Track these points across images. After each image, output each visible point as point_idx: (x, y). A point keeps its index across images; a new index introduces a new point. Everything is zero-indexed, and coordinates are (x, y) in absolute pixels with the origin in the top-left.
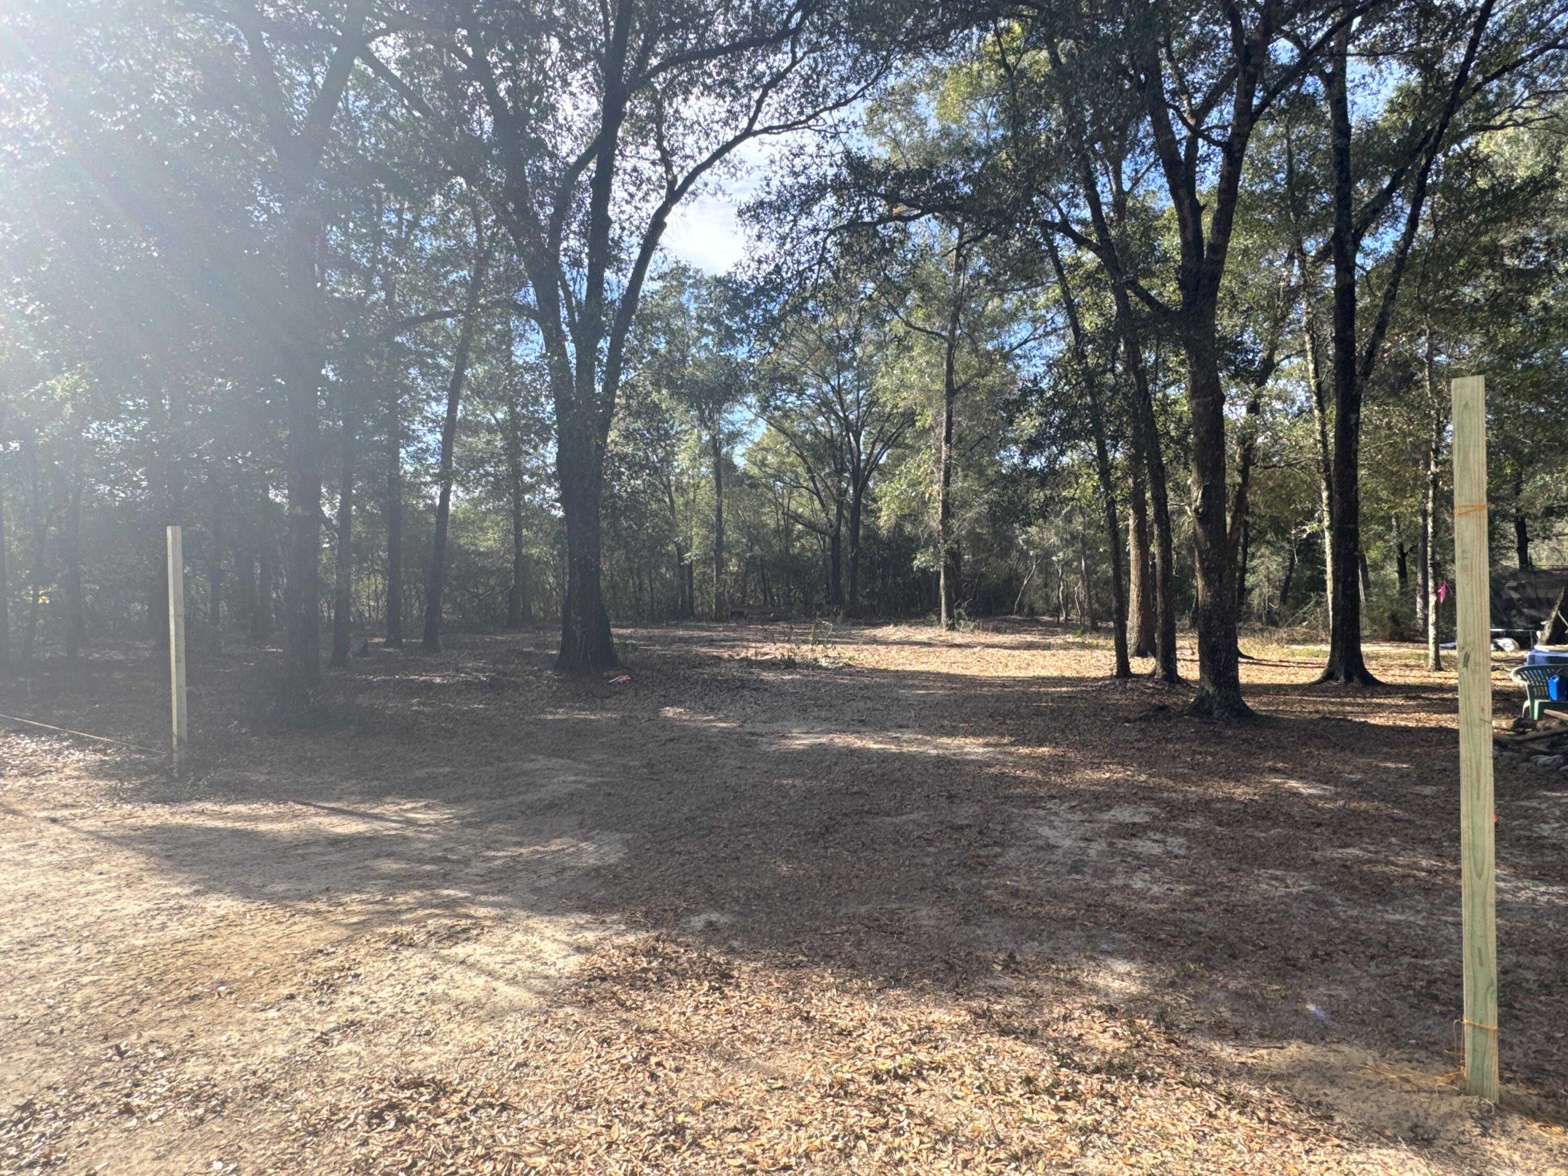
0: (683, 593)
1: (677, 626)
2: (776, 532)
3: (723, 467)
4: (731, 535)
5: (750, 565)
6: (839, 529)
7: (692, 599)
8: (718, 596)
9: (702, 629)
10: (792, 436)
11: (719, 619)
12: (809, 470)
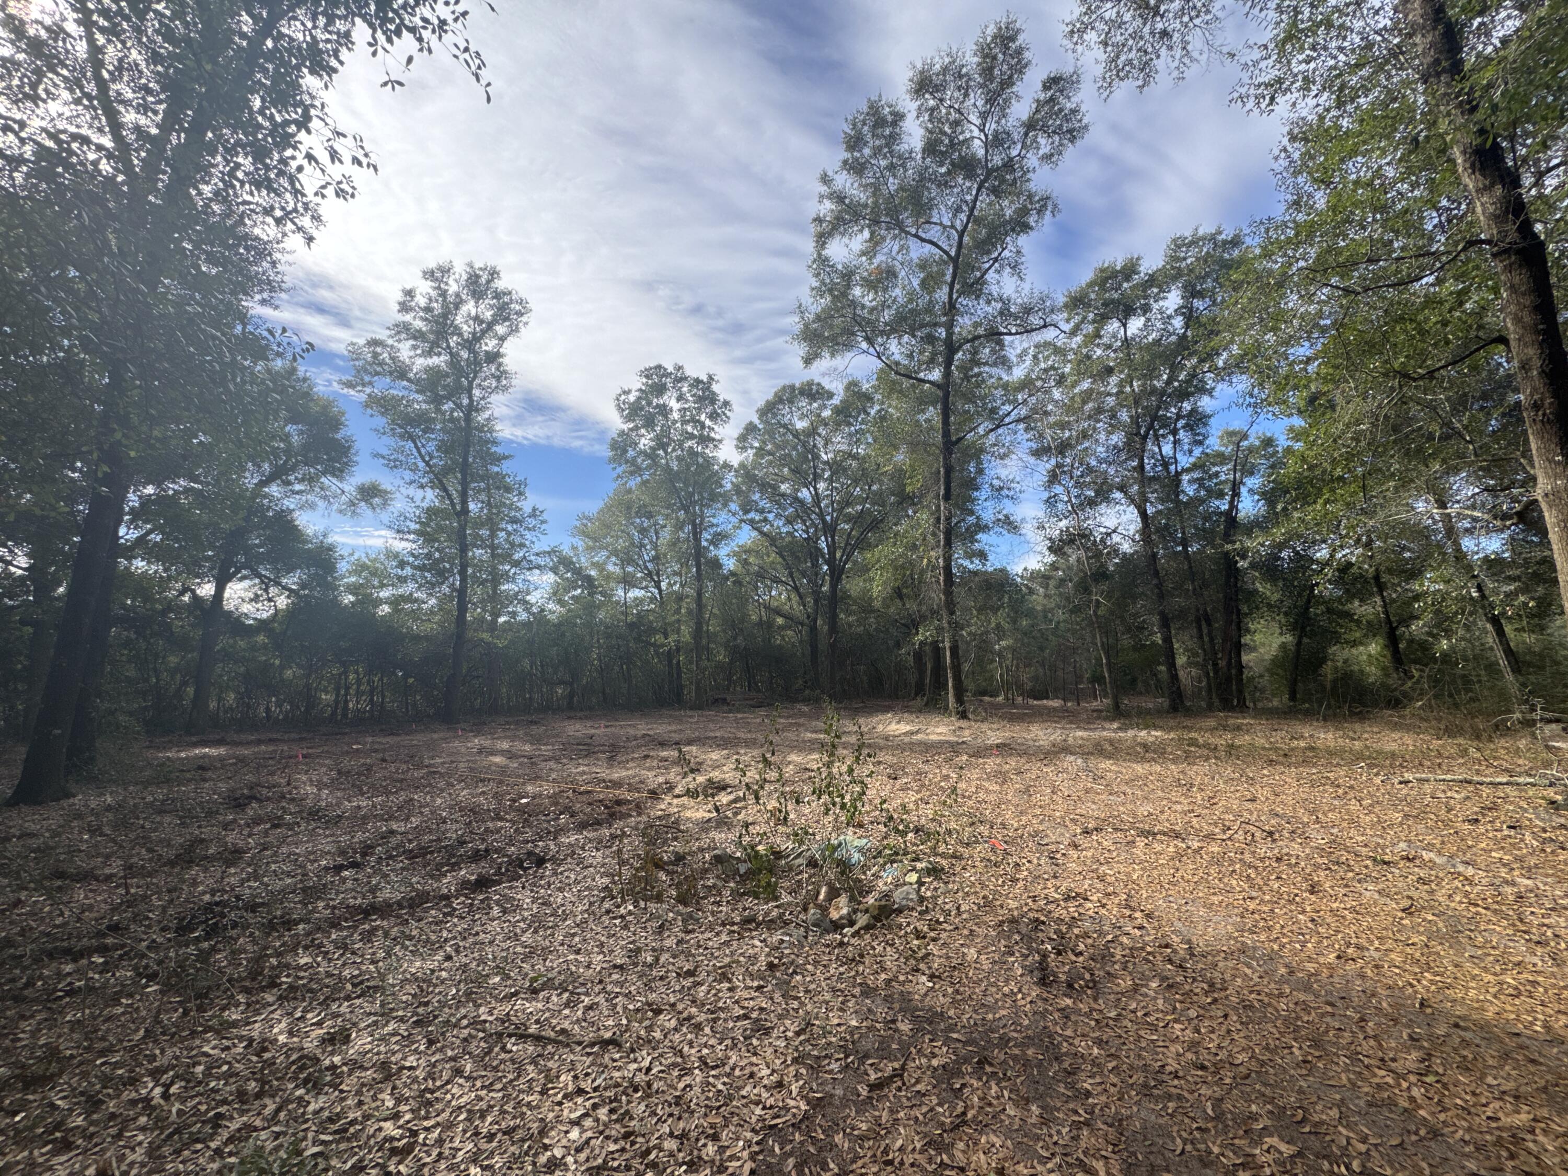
0: (671, 681)
2: (760, 626)
5: (736, 653)
6: (815, 621)
7: (679, 686)
8: (697, 683)
10: (771, 539)
11: (698, 706)
12: (788, 567)
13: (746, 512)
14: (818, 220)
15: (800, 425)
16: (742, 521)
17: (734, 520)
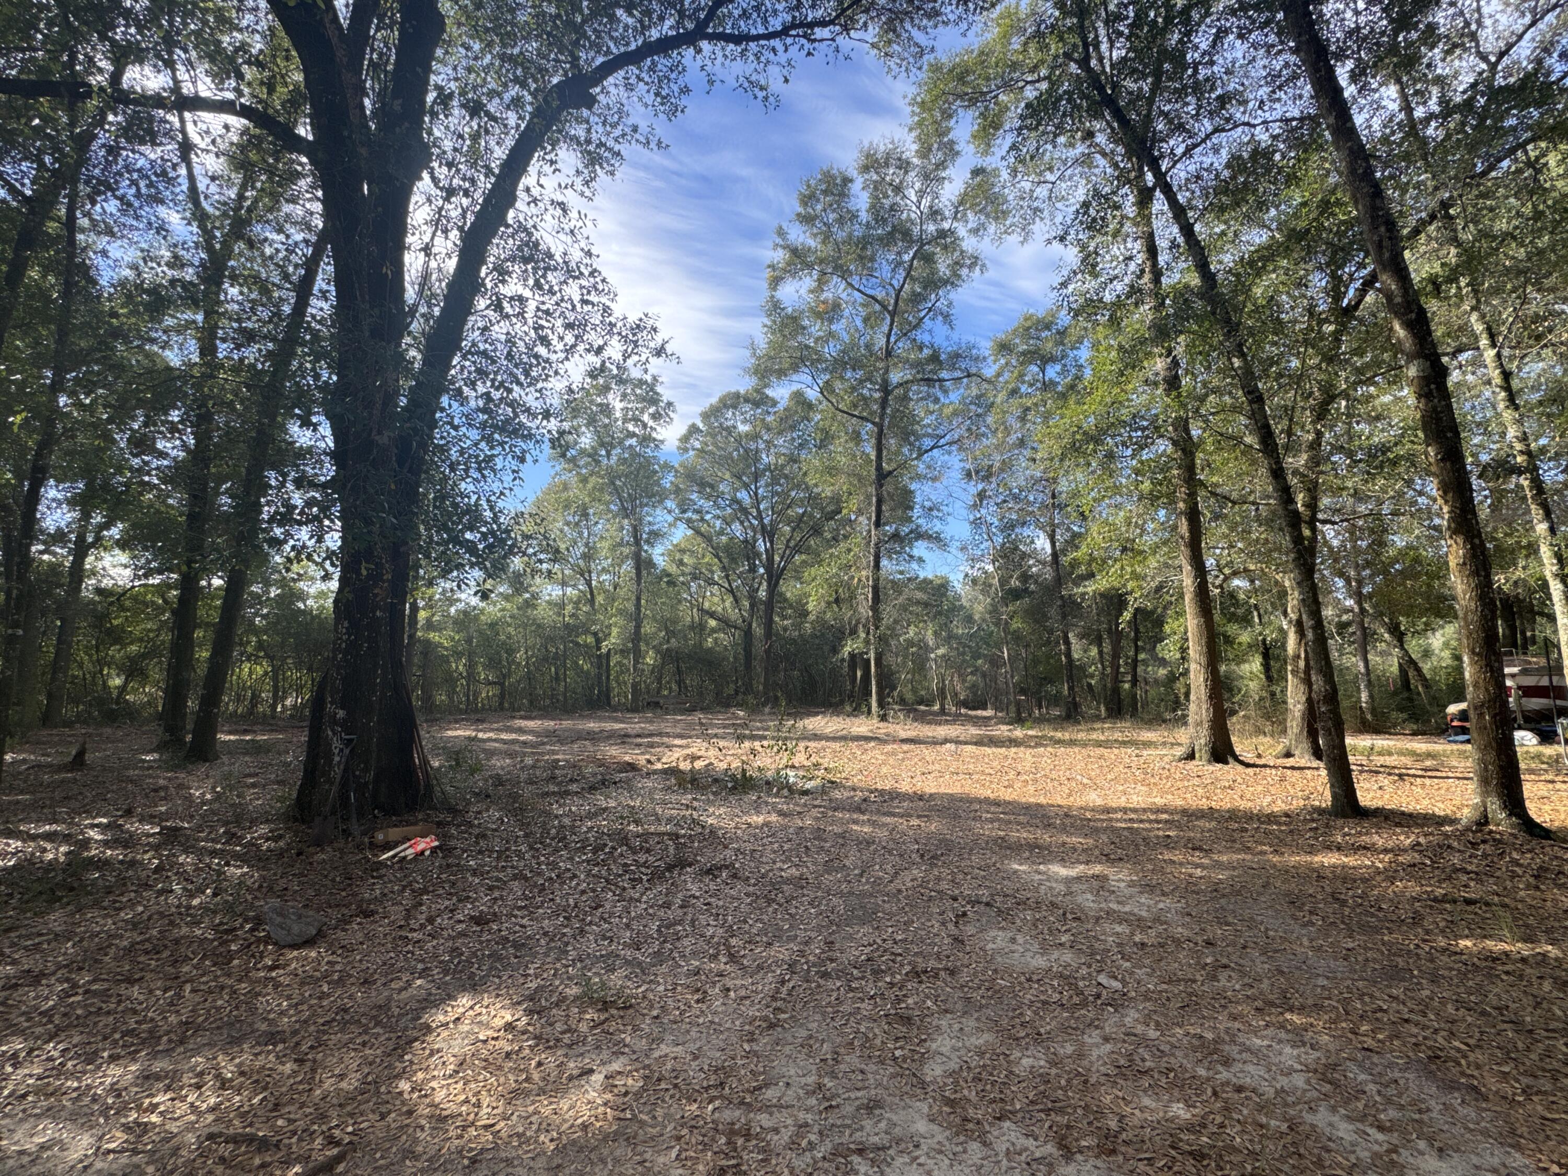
0: (600, 683)
1: (590, 717)
2: (692, 627)
3: (642, 564)
4: (648, 628)
5: (668, 656)
6: (750, 625)
7: (609, 690)
8: (635, 686)
9: (616, 720)
10: (708, 538)
11: (634, 709)
12: (724, 569)
13: (684, 511)
14: (772, 267)
15: (743, 428)
16: (677, 519)
17: (670, 519)
